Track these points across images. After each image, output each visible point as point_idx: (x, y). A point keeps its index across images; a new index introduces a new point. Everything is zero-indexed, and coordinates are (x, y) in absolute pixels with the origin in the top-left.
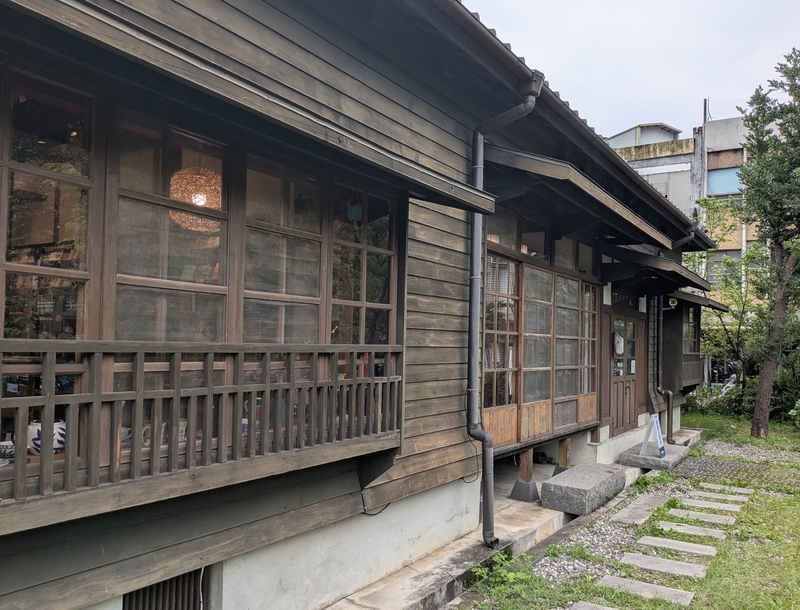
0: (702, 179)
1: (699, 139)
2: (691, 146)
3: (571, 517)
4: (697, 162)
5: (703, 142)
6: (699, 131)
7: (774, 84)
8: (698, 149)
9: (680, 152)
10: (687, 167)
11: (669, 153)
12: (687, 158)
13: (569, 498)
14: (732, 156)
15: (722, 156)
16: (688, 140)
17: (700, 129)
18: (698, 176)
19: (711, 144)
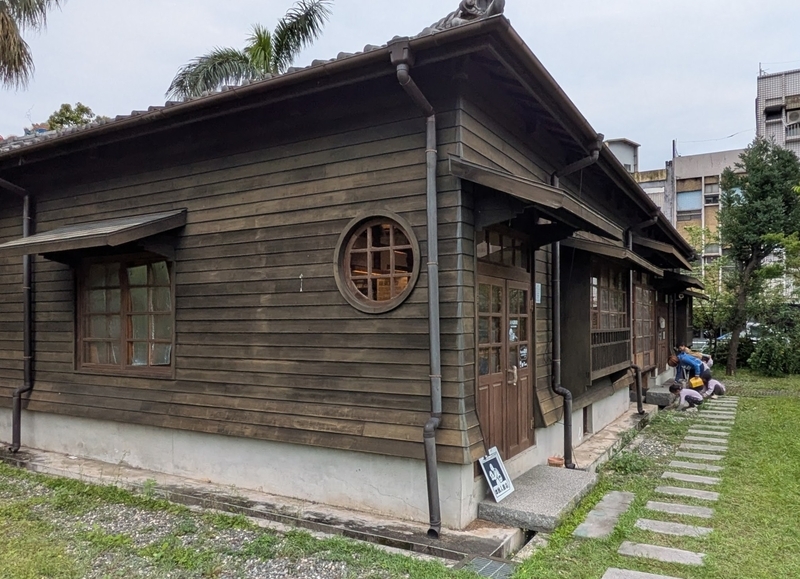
0: (673, 198)
1: (670, 170)
2: (665, 174)
3: (661, 407)
4: (669, 188)
5: (673, 173)
6: (669, 164)
7: (737, 165)
8: (670, 177)
9: (656, 179)
10: (662, 190)
11: (648, 180)
12: (662, 184)
13: (660, 399)
14: (694, 182)
15: (687, 183)
16: (662, 171)
17: (671, 162)
18: (670, 197)
19: (680, 173)
